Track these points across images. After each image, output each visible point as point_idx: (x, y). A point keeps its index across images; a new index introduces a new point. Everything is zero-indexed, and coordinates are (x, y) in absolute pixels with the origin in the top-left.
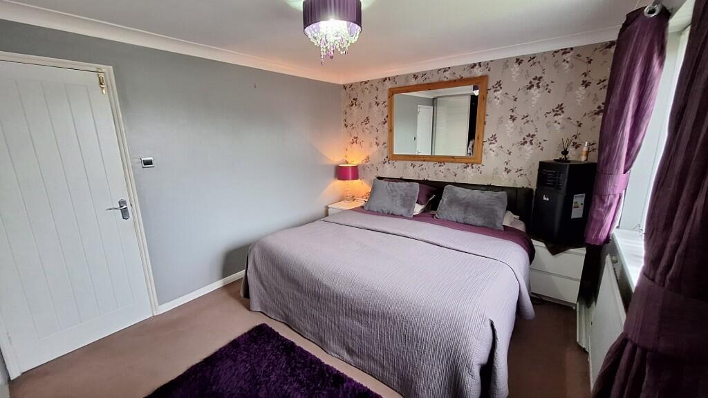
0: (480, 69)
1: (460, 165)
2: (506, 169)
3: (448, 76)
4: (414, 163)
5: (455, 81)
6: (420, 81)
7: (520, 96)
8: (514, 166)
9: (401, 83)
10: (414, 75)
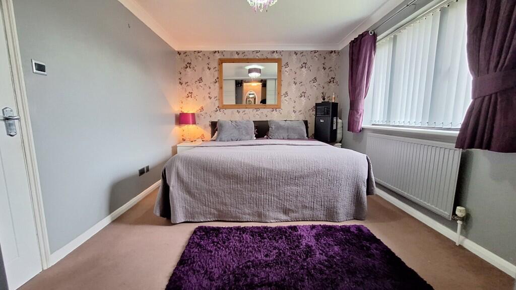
0: (277, 54)
1: (269, 110)
2: (294, 111)
3: (259, 56)
4: (239, 110)
5: (264, 59)
6: (241, 56)
7: (298, 71)
8: (298, 109)
9: (227, 56)
10: (237, 52)
